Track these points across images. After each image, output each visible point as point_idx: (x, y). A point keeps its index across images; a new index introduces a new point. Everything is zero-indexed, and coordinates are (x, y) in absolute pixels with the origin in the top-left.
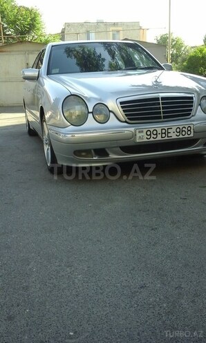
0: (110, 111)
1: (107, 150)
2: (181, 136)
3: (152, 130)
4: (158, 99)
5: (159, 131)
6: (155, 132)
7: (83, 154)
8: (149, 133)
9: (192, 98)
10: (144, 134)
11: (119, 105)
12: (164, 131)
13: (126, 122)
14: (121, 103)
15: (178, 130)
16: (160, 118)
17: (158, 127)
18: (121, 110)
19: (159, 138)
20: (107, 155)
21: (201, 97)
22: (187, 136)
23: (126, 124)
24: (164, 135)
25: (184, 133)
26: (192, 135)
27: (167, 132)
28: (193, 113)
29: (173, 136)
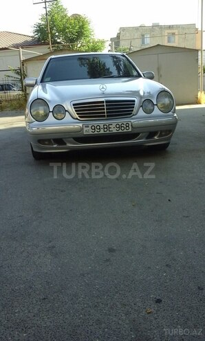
0: (66, 111)
1: (64, 140)
2: (120, 131)
3: (95, 125)
4: (103, 102)
5: (102, 126)
6: (98, 127)
7: (46, 143)
8: (93, 128)
9: (134, 101)
10: (90, 128)
11: (73, 107)
12: (105, 127)
13: (77, 119)
14: (74, 105)
15: (118, 126)
16: (104, 116)
17: (101, 123)
18: (74, 110)
19: (102, 131)
20: (65, 144)
21: (143, 100)
22: (125, 130)
23: (77, 121)
24: (106, 130)
25: (123, 128)
26: (130, 130)
27: (108, 127)
28: (134, 112)
29: (114, 130)
